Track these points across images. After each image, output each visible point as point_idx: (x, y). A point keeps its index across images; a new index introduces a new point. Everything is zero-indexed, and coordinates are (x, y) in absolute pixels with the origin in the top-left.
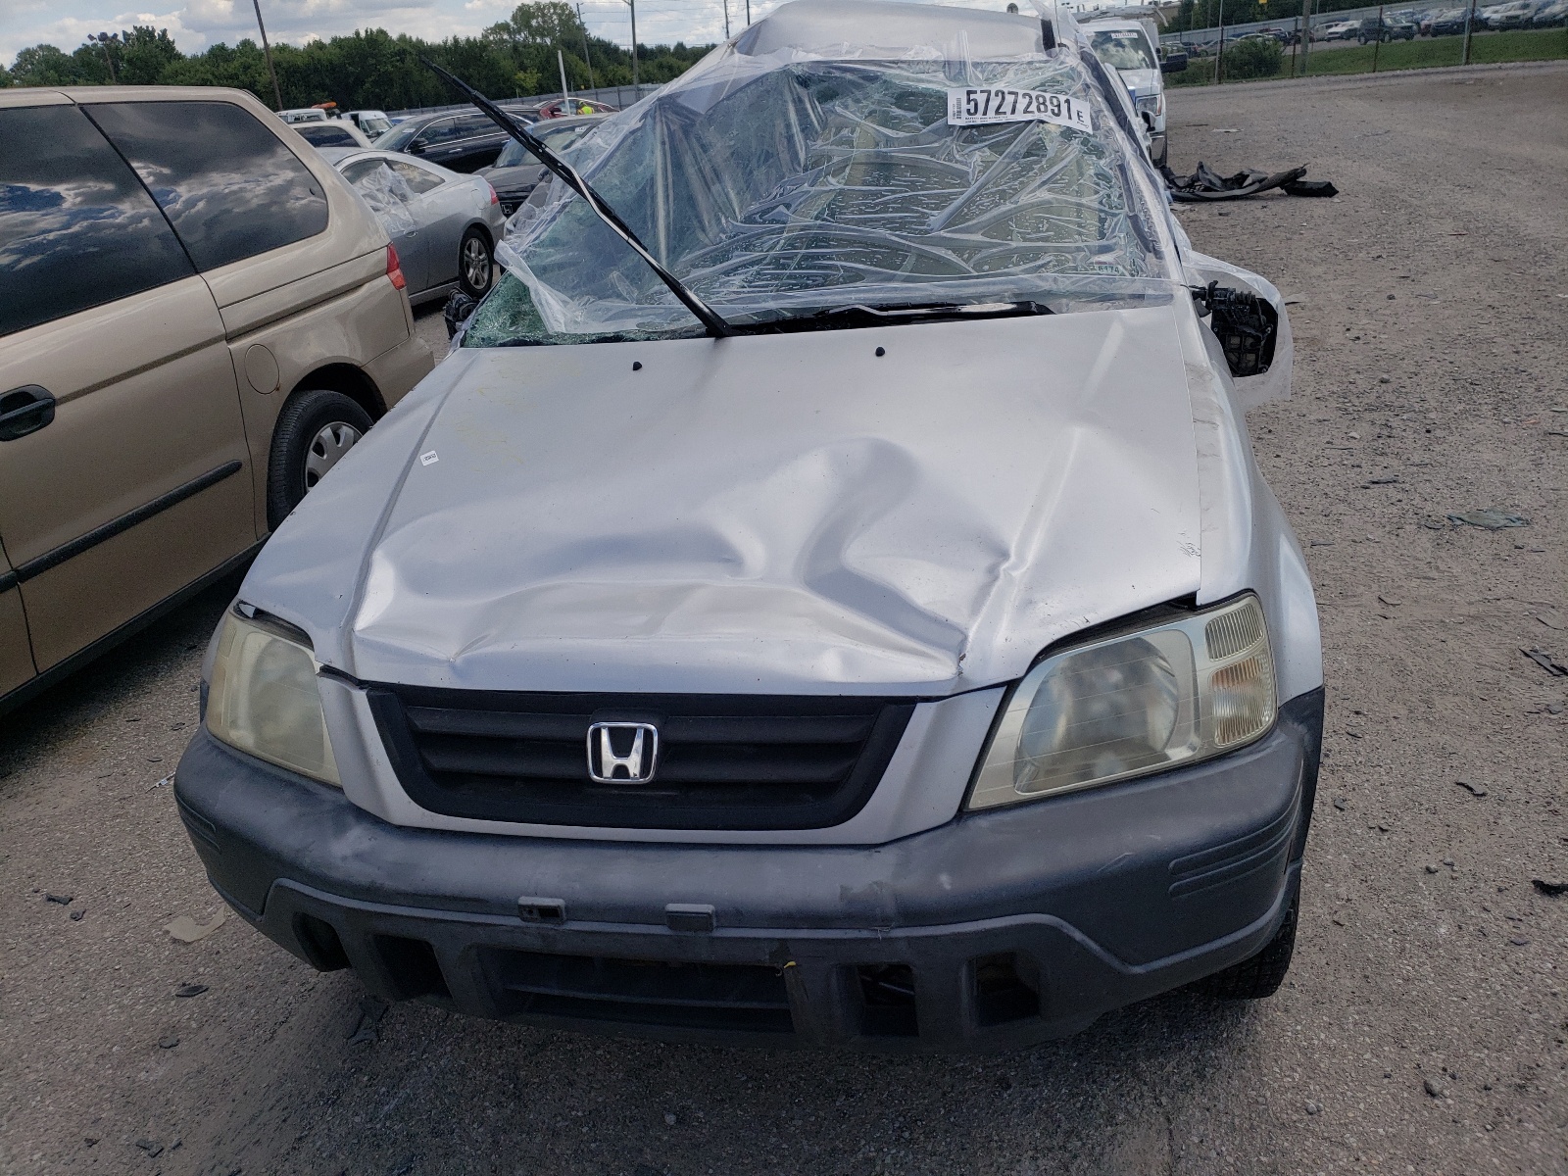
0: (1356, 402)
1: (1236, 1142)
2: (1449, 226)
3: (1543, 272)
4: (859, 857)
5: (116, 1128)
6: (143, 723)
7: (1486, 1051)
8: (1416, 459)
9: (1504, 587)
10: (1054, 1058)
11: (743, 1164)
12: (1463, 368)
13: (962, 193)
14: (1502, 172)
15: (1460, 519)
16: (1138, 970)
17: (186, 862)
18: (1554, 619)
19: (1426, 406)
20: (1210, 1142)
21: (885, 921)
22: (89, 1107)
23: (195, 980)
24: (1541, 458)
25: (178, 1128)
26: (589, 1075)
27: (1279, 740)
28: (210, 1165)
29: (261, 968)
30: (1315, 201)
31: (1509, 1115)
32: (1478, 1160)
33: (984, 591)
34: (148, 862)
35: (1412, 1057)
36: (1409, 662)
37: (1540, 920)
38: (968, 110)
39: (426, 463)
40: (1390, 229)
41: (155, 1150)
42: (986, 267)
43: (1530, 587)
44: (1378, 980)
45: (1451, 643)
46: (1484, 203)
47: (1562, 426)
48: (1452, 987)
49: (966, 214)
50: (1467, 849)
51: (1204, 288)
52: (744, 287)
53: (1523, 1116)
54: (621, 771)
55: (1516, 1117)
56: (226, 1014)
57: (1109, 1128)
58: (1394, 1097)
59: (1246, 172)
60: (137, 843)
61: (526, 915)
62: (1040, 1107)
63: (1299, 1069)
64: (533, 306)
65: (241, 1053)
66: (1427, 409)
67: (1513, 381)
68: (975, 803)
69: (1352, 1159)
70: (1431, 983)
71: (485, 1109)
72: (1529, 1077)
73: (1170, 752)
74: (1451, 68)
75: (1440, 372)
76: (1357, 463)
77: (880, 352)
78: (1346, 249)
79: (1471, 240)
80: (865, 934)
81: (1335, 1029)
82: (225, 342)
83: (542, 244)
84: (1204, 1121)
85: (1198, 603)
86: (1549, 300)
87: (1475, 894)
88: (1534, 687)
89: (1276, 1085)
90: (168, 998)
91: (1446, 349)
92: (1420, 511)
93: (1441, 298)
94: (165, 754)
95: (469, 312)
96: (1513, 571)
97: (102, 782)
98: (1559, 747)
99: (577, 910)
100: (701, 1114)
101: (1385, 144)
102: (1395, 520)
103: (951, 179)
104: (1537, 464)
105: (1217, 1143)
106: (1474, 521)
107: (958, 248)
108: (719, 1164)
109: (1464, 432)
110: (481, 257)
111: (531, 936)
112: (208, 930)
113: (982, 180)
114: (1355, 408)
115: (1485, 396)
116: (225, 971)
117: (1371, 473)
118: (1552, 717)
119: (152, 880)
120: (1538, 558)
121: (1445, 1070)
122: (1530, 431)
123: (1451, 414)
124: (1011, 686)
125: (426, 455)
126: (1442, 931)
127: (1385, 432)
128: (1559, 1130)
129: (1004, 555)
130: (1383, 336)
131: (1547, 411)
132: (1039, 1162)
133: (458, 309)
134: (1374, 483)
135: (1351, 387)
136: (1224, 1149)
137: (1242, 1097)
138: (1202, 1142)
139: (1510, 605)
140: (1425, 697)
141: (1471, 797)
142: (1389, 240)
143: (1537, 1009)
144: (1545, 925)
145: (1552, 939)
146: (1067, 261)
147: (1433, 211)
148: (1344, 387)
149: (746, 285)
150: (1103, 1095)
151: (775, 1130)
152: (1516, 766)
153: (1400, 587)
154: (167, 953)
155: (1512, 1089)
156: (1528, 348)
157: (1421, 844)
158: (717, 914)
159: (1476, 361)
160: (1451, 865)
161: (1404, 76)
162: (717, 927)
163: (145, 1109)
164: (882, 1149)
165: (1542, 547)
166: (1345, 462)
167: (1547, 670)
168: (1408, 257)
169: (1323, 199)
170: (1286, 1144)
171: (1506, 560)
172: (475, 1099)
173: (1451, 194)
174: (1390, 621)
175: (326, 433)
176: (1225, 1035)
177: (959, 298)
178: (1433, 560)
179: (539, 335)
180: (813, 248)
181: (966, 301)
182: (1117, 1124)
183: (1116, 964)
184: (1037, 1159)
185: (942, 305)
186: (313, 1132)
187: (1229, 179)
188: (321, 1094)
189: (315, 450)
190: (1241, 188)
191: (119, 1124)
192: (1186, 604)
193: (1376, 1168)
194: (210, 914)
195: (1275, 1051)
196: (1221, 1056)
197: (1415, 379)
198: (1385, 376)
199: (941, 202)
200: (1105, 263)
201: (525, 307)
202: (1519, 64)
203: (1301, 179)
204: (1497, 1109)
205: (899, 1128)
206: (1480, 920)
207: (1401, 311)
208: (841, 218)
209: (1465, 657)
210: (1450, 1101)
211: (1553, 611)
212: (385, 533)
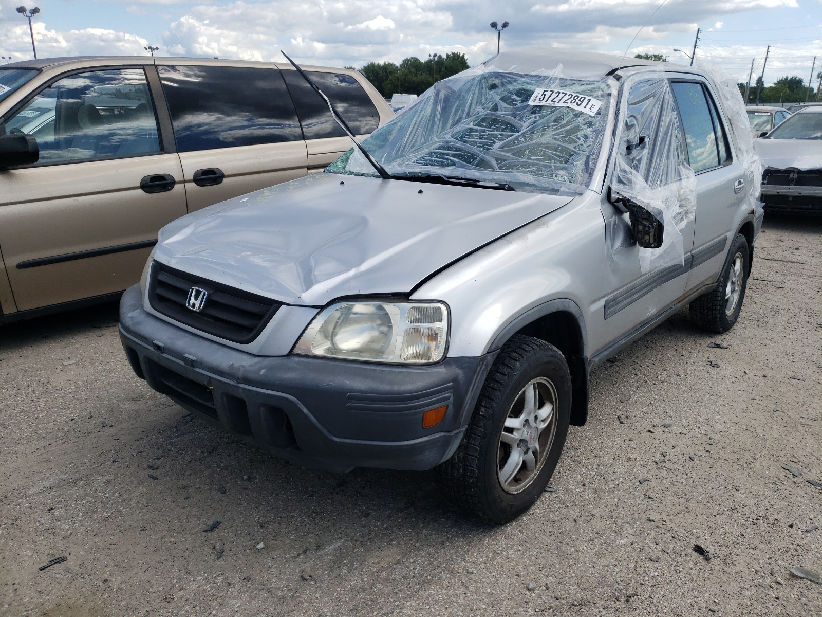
4: (248, 358)
7: (576, 587)
13: (514, 135)
20: (416, 564)
21: (238, 380)
25: (116, 422)
27: (439, 369)
31: (554, 611)
37: (678, 557)
38: (540, 99)
42: (505, 168)
49: (511, 144)
54: (193, 305)
57: (385, 544)
61: (154, 347)
62: (370, 528)
68: (295, 351)
72: (583, 604)
77: (421, 192)
80: (232, 382)
82: (306, 169)
85: (410, 298)
87: (660, 536)
89: (467, 559)
99: (166, 349)
100: (258, 481)
107: (498, 158)
111: (156, 356)
113: (525, 130)
121: (547, 585)
124: (321, 309)
136: (418, 568)
138: (413, 562)
144: (678, 560)
145: (673, 565)
146: (542, 171)
150: (397, 534)
157: (662, 509)
162: (195, 366)
164: (301, 515)
182: (390, 544)
183: (326, 432)
184: (348, 541)
185: (471, 180)
200: (560, 175)
204: (550, 607)
206: (647, 545)
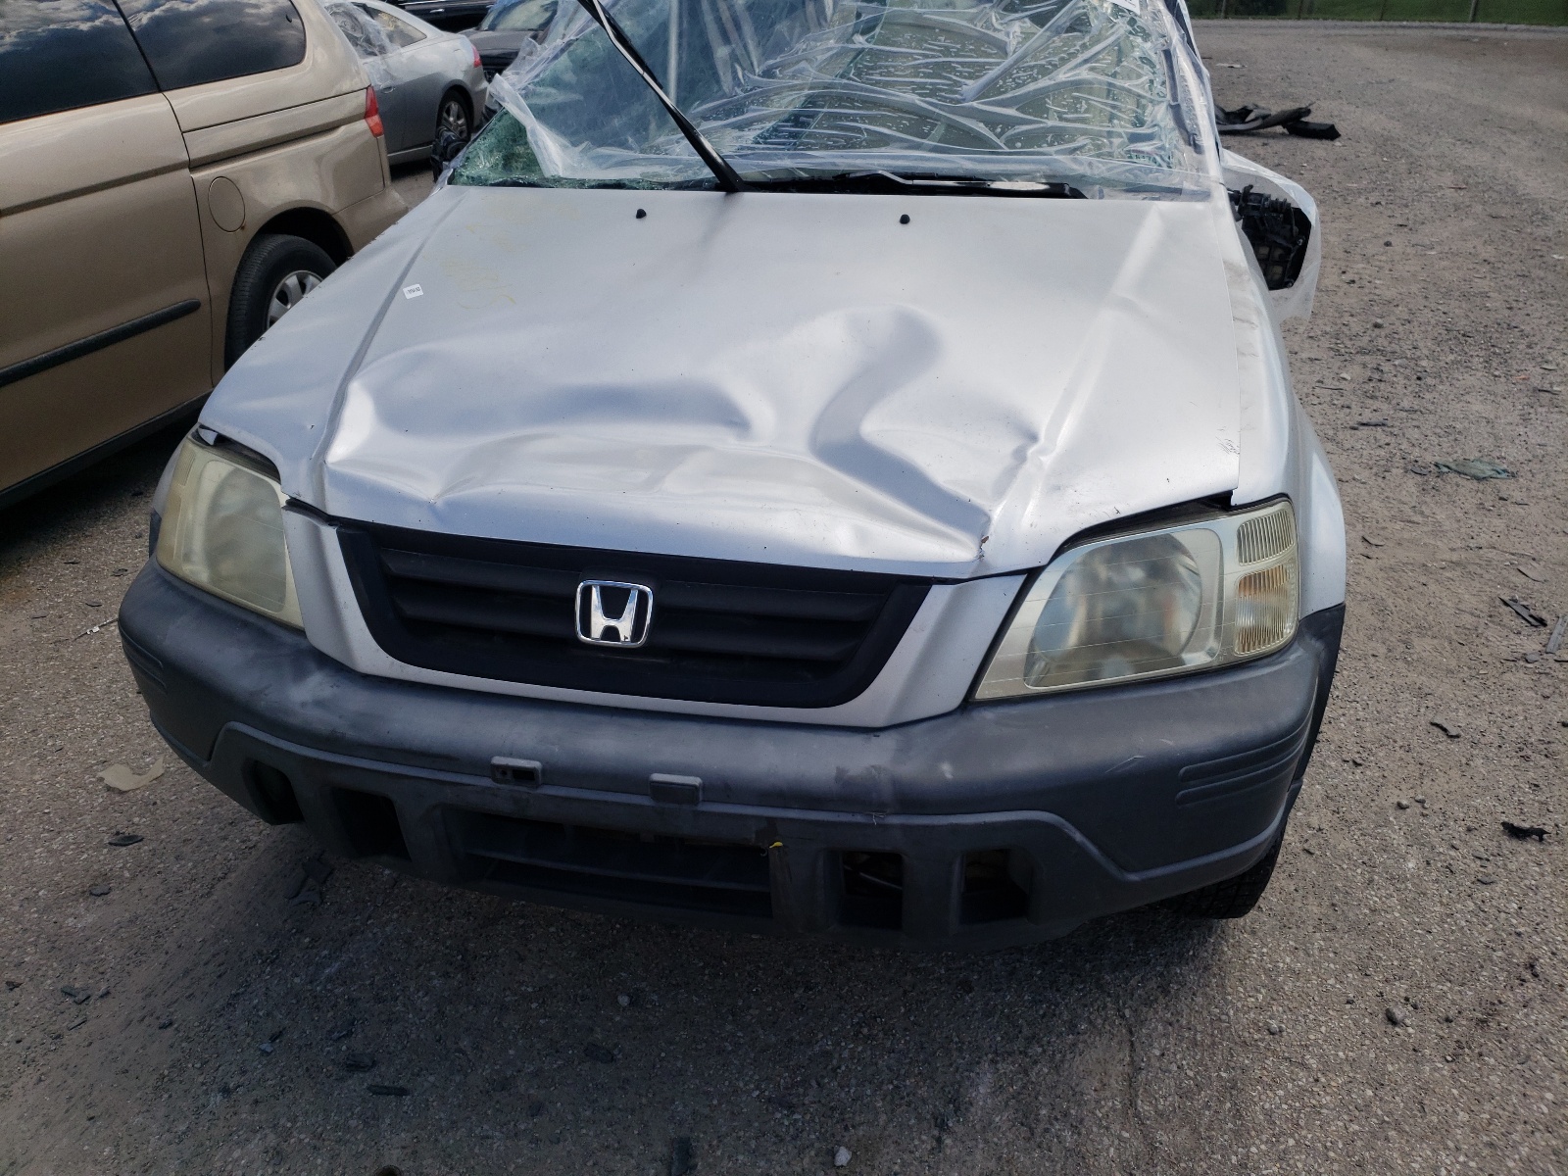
0: (1349, 343)
1: (1198, 1057)
2: (1448, 178)
3: (1540, 232)
4: (857, 740)
5: (40, 973)
6: (82, 567)
7: (1449, 985)
8: (1406, 404)
9: (1487, 537)
10: (1018, 965)
11: (696, 1050)
12: (1456, 320)
13: (998, 64)
14: (1503, 131)
15: (1448, 467)
16: (1133, 877)
17: (123, 711)
18: (1534, 571)
19: (1418, 353)
20: (1171, 1055)
21: (881, 807)
22: (12, 949)
23: (130, 829)
24: (1530, 413)
25: (107, 977)
26: (540, 951)
27: (1296, 655)
28: (139, 1015)
29: (200, 822)
30: (1316, 143)
31: (1470, 1048)
32: (1437, 1090)
33: (1010, 474)
34: (82, 708)
35: (1375, 985)
36: (1390, 602)
37: (1507, 862)
39: (409, 296)
40: (1390, 176)
41: (81, 997)
42: (1019, 144)
43: (1512, 539)
44: (1345, 908)
45: (1433, 587)
46: (1485, 159)
47: (1551, 384)
48: (1417, 920)
49: (1001, 87)
50: (1437, 787)
51: (1238, 192)
52: (759, 143)
53: (1484, 1050)
54: (611, 633)
55: (1477, 1051)
56: (162, 865)
57: (1071, 1036)
58: (1356, 1023)
59: (1250, 107)
60: (70, 687)
61: (499, 776)
62: (1002, 1012)
63: (1263, 991)
64: (529, 148)
65: (176, 905)
66: (1419, 357)
67: (1504, 336)
68: (981, 693)
69: (1311, 1080)
70: (1397, 915)
71: (430, 979)
72: (1491, 1012)
73: (1185, 656)
74: (1458, 25)
75: (1433, 321)
76: (1347, 403)
77: (905, 220)
78: (1345, 192)
79: (1470, 194)
80: (859, 818)
81: (1301, 953)
82: (187, 170)
83: (541, 83)
84: (1165, 1035)
85: (1233, 503)
86: (1545, 259)
87: (1444, 832)
88: (1512, 636)
89: (1239, 1005)
90: (100, 846)
91: (1440, 299)
92: (1406, 456)
93: (1439, 248)
94: (106, 599)
95: (457, 150)
96: (1496, 521)
97: (37, 623)
98: (1534, 695)
99: (554, 774)
100: (655, 998)
101: (1388, 92)
102: (1384, 462)
103: (988, 47)
104: (1525, 419)
105: (1178, 1057)
106: (1461, 469)
107: (991, 121)
108: (672, 1048)
109: (1454, 382)
110: (460, 122)
111: (503, 799)
112: (145, 780)
113: (1020, 52)
114: (1347, 350)
115: (1477, 348)
116: (162, 823)
117: (1360, 415)
118: (1529, 665)
119: (88, 726)
120: (1521, 510)
121: (1407, 999)
122: (1519, 387)
123: (1442, 364)
124: (1032, 575)
125: (409, 288)
126: (1411, 865)
127: (1376, 376)
128: (1519, 1067)
129: (1033, 438)
130: (1378, 282)
131: (1538, 368)
132: (999, 1065)
133: (445, 148)
134: (1364, 424)
135: (1345, 329)
136: (1184, 1062)
137: (1205, 1013)
138: (1163, 1055)
139: (1492, 554)
140: (1404, 637)
141: (1445, 737)
142: (1389, 188)
143: (1500, 947)
144: (1512, 866)
145: (1519, 880)
146: (1104, 145)
147: (1434, 162)
148: (1337, 328)
149: (761, 141)
150: (1066, 1005)
151: (730, 1018)
152: (1490, 711)
153: (1384, 528)
154: (101, 800)
155: (1473, 1023)
156: (1521, 305)
157: (1394, 780)
158: (704, 787)
159: (1469, 314)
160: (1422, 802)
161: (1409, 27)
162: (704, 801)
163: (71, 956)
164: (839, 1044)
165: (1526, 501)
166: (1336, 402)
167: (1526, 620)
168: (1406, 206)
169: (1324, 141)
170: (1247, 1062)
171: (1489, 510)
172: (422, 968)
173: (1452, 147)
174: (1373, 561)
175: (292, 281)
176: (1191, 953)
177: (988, 174)
178: (1417, 505)
179: (534, 178)
180: (836, 107)
181: (995, 177)
182: (1079, 1033)
183: (1112, 869)
184: (997, 1062)
185: (971, 179)
186: (250, 990)
187: (1232, 113)
188: (260, 953)
189: (279, 298)
190: (1243, 122)
191: (44, 968)
192: (1220, 503)
193: (1335, 1090)
194: (148, 765)
195: (1240, 971)
196: (1186, 973)
197: (1407, 326)
198: (1379, 321)
199: (976, 71)
200: (1143, 152)
201: (520, 149)
202: (1523, 26)
203: (1303, 119)
204: (1458, 1041)
205: (858, 1023)
206: (1448, 857)
207: (1397, 258)
208: (867, 79)
209: (1445, 602)
210: (1410, 1030)
211: (1534, 564)
212: (363, 365)
